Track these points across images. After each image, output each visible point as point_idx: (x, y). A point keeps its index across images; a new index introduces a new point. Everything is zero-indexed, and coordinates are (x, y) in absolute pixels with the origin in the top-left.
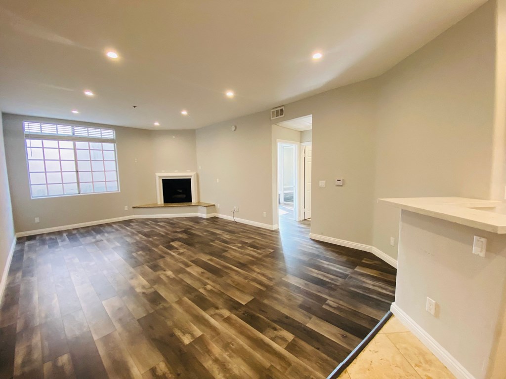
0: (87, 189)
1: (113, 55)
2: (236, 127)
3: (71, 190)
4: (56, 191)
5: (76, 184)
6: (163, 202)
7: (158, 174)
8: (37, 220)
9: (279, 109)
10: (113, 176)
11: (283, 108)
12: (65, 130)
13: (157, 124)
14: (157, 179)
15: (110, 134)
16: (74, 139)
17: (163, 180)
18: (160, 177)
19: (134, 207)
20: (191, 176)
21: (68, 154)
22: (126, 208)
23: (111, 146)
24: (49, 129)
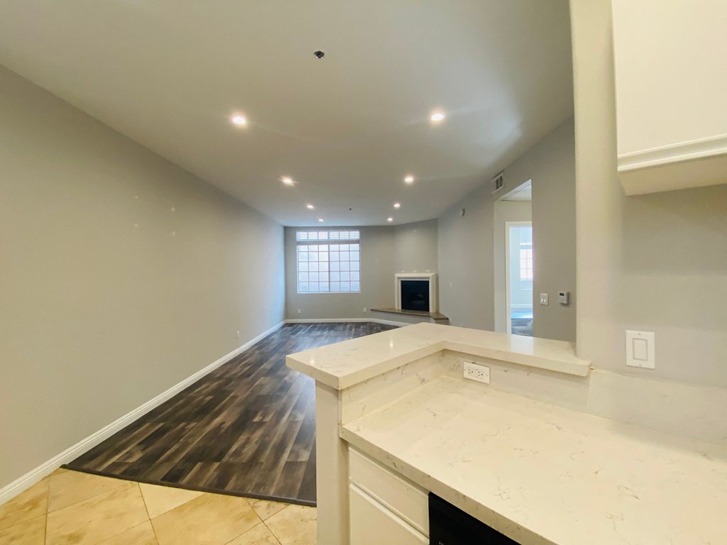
0: (336, 289)
1: (288, 181)
2: (464, 210)
3: (324, 288)
4: (314, 289)
5: (328, 283)
6: (400, 308)
7: (397, 275)
8: (299, 311)
9: (498, 177)
10: (356, 276)
11: (502, 174)
12: (323, 235)
13: (390, 220)
14: (396, 279)
15: (355, 235)
16: (329, 242)
17: (402, 281)
18: (398, 278)
19: (372, 310)
20: (429, 278)
21: (325, 256)
22: (365, 310)
23: (357, 246)
24: (313, 235)
